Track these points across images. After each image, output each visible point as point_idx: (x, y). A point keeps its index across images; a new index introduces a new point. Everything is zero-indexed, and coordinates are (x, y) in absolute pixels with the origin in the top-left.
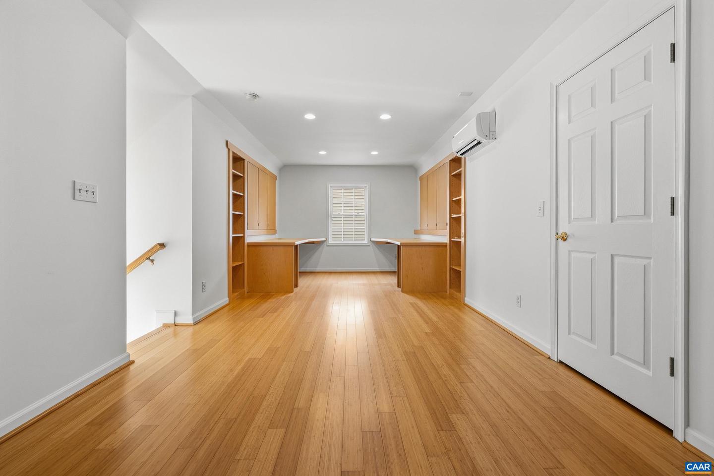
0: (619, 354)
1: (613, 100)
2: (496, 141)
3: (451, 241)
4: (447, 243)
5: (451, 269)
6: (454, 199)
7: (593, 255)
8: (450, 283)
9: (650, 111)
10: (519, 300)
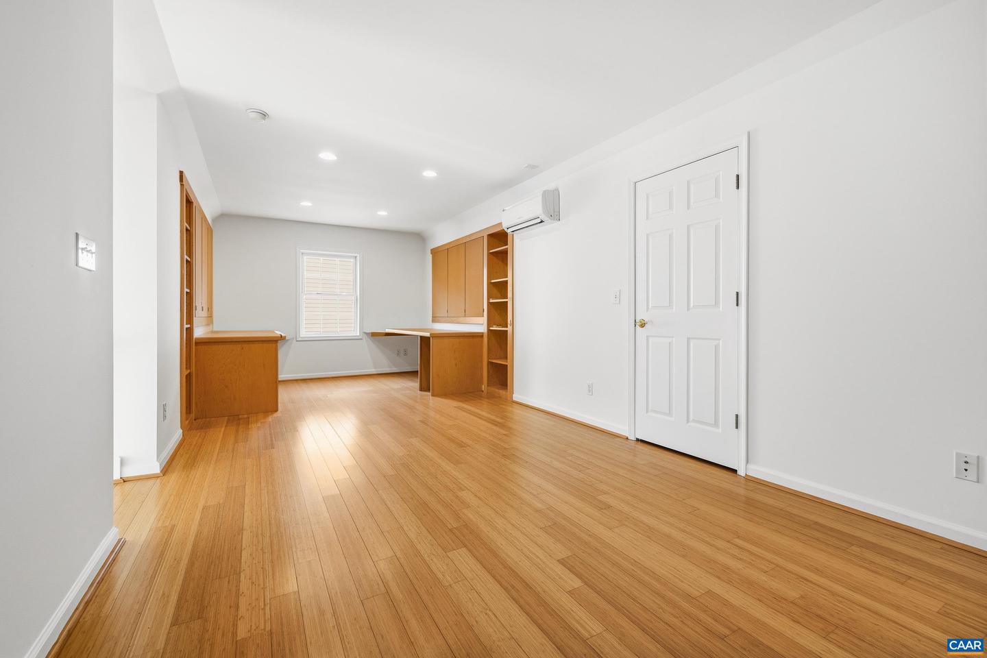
0: (694, 421)
1: (688, 208)
2: (559, 222)
3: (489, 331)
4: (483, 333)
5: (490, 364)
6: (493, 281)
7: (671, 339)
8: (488, 380)
9: (719, 223)
10: (590, 389)
